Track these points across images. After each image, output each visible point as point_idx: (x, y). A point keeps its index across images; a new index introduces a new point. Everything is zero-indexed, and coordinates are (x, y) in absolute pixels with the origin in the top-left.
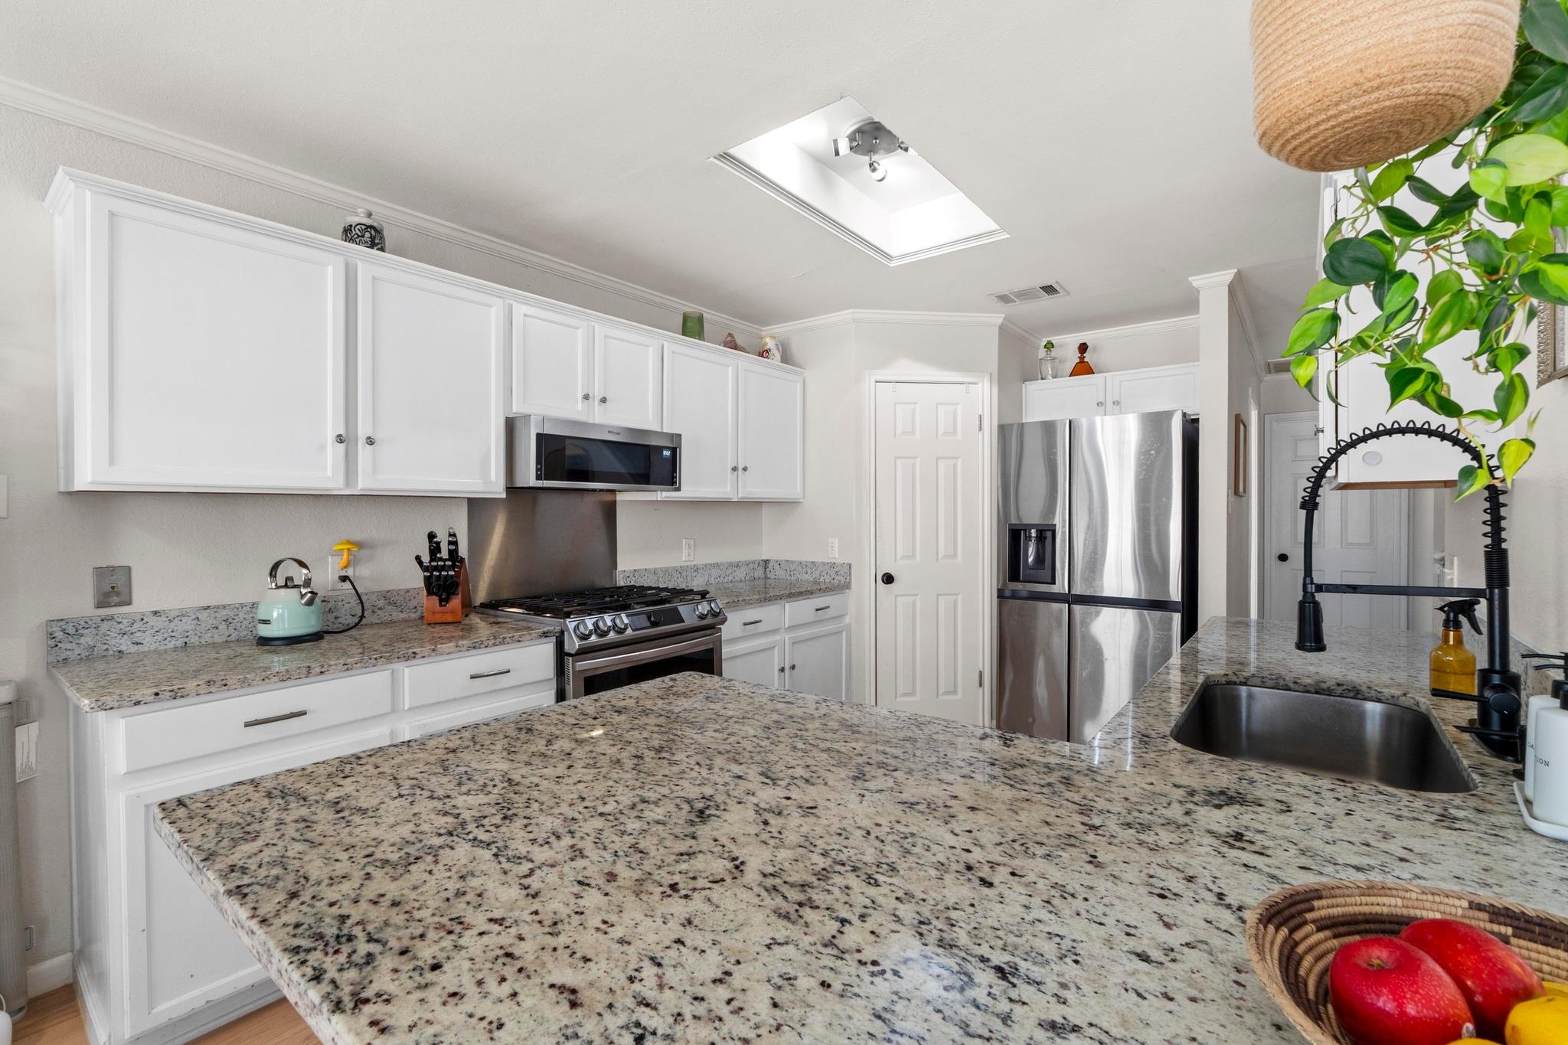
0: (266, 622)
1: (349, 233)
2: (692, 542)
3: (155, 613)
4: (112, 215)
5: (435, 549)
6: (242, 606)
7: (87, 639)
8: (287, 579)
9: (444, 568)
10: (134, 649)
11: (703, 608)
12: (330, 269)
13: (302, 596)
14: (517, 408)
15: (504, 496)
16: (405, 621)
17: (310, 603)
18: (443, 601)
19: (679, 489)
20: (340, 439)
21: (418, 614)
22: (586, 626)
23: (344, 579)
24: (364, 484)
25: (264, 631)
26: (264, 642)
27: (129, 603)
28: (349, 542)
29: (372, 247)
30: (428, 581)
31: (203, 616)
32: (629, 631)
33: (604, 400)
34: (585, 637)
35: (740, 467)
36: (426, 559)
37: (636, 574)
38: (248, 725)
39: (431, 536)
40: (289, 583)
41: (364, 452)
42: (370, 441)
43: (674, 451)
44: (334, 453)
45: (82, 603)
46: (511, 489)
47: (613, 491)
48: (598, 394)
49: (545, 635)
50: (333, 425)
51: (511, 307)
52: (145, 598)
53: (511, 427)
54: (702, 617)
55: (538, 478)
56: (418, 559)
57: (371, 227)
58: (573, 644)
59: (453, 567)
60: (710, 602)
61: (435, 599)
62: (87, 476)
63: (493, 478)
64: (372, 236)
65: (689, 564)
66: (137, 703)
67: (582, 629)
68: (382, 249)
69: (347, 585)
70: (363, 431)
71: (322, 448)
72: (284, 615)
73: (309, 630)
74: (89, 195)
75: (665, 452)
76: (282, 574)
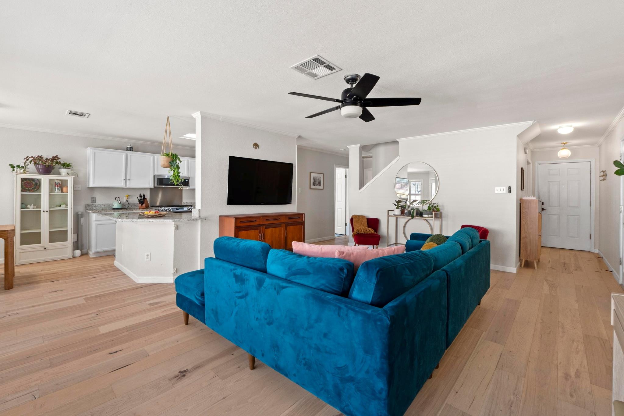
0: (114, 206)
1: (127, 149)
3: (99, 204)
4: (94, 152)
5: (141, 196)
6: (111, 203)
7: (90, 207)
9: (141, 199)
10: (96, 209)
12: (123, 155)
14: (156, 173)
15: (153, 188)
16: (137, 208)
17: (120, 203)
18: (142, 205)
19: (190, 187)
20: (124, 180)
23: (127, 201)
24: (128, 186)
25: (113, 207)
26: (114, 209)
27: (95, 203)
28: (128, 195)
29: (131, 151)
30: (139, 201)
31: (105, 205)
32: (171, 211)
36: (139, 198)
37: (187, 203)
39: (140, 194)
40: (117, 201)
41: (128, 182)
42: (129, 180)
43: (188, 180)
44: (123, 182)
45: (89, 202)
46: (154, 187)
50: (123, 178)
51: (154, 157)
52: (97, 202)
53: (154, 176)
54: (189, 209)
55: (158, 185)
57: (131, 147)
59: (144, 199)
61: (140, 204)
62: (91, 185)
63: (151, 185)
64: (131, 149)
66: (96, 212)
70: (128, 178)
71: (122, 181)
72: (116, 205)
73: (121, 207)
74: (92, 150)
75: (186, 180)
76: (116, 199)
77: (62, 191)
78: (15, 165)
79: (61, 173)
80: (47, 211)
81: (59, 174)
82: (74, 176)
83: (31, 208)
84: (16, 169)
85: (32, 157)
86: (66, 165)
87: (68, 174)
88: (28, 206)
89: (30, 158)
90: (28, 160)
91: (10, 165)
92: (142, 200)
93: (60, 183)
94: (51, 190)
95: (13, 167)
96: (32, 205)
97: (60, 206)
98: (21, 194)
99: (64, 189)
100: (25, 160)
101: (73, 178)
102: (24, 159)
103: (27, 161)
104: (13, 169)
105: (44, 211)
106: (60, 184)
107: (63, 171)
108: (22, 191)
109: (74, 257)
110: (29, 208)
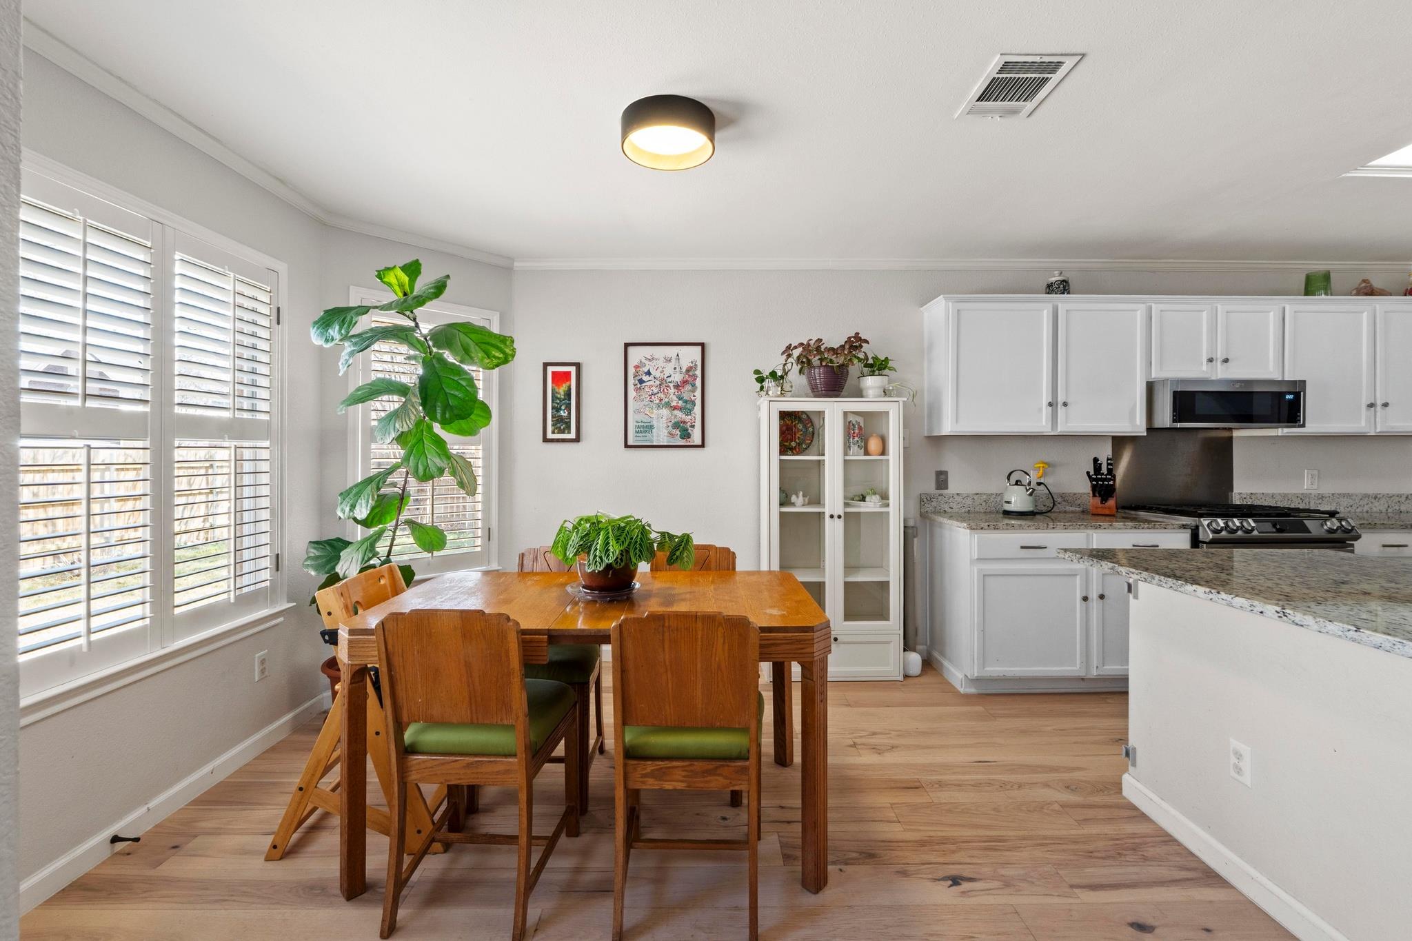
0: (1008, 502)
1: (1050, 289)
2: (1316, 472)
3: (958, 494)
4: (958, 310)
5: (1098, 468)
6: (992, 494)
7: (934, 504)
8: (1017, 481)
9: (1103, 480)
10: (950, 510)
11: (1332, 524)
12: (1045, 312)
13: (1027, 490)
14: (1155, 374)
15: (1145, 434)
16: (1073, 512)
17: (1031, 495)
18: (1104, 501)
19: (1303, 426)
20: (1049, 404)
21: (1080, 509)
22: (1218, 524)
23: (1039, 484)
24: (1061, 429)
25: (1007, 507)
26: (1007, 513)
27: (947, 489)
28: (1044, 463)
29: (1063, 293)
30: (1094, 488)
31: (976, 497)
32: (1255, 533)
33: (1226, 361)
34: (1216, 532)
35: (1379, 402)
36: (1092, 473)
37: (1253, 496)
38: (1022, 547)
39: (1096, 460)
40: (1017, 483)
41: (1061, 411)
42: (1065, 404)
43: (1297, 394)
44: (1046, 411)
45: (930, 486)
46: (1150, 429)
47: (1230, 429)
48: (1220, 356)
49: (1184, 527)
50: (1046, 398)
51: (1150, 308)
52: (954, 486)
53: (1150, 388)
54: (1331, 531)
55: (1174, 421)
56: (1088, 473)
57: (1064, 281)
58: (1206, 535)
59: (1110, 480)
60: (1340, 520)
61: (1098, 500)
63: (1138, 422)
64: (1063, 287)
65: (1313, 492)
66: (982, 528)
67: (1214, 525)
68: (1069, 293)
69: (1042, 487)
70: (1061, 399)
71: (1040, 410)
72: (1017, 500)
73: (1031, 509)
74: (950, 304)
75: (1288, 397)
76: (1014, 478)
77: (867, 453)
78: (766, 373)
79: (864, 393)
80: (839, 517)
81: (859, 393)
82: (905, 399)
83: (799, 505)
84: (766, 384)
85: (801, 344)
86: (878, 366)
87: (886, 393)
88: (794, 498)
89: (795, 347)
90: (789, 356)
91: (757, 372)
92: (1102, 485)
93: (862, 425)
94: (847, 447)
95: (761, 380)
96: (801, 494)
97: (863, 499)
98: (780, 460)
99: (874, 444)
100: (784, 357)
101: (901, 404)
102: (783, 353)
103: (790, 360)
104: (759, 385)
105: (832, 517)
106: (860, 428)
107: (872, 383)
108: (782, 452)
109: (906, 676)
110: (793, 504)
